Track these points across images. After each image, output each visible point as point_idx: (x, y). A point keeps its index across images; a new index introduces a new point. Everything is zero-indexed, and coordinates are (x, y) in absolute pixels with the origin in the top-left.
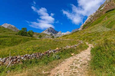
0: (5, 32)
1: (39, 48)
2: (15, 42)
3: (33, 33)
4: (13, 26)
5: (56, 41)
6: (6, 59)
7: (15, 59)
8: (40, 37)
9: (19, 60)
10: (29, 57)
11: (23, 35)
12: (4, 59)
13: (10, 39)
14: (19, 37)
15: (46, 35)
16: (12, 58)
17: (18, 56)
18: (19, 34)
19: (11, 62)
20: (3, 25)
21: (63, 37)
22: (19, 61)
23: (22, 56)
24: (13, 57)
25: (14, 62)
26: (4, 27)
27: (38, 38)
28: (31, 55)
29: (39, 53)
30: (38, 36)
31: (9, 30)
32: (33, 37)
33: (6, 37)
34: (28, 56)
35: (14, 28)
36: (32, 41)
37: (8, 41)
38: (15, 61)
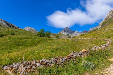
0: (26, 34)
1: (57, 49)
2: (35, 43)
3: (50, 33)
4: (33, 29)
5: (75, 41)
6: (19, 65)
7: (29, 66)
8: (57, 37)
9: (34, 67)
10: (47, 63)
11: (41, 36)
12: (17, 65)
13: (30, 40)
14: (38, 38)
15: (62, 35)
16: (26, 64)
17: (32, 62)
18: (38, 36)
19: (25, 70)
20: (25, 29)
21: (81, 37)
22: (34, 69)
23: (38, 61)
24: (28, 63)
25: (28, 70)
26: (26, 30)
27: (55, 39)
28: (49, 60)
29: (61, 57)
30: (55, 37)
31: (30, 32)
32: (51, 38)
33: (27, 38)
34: (45, 62)
35: (34, 31)
36: (49, 41)
37: (28, 43)
38: (30, 69)
